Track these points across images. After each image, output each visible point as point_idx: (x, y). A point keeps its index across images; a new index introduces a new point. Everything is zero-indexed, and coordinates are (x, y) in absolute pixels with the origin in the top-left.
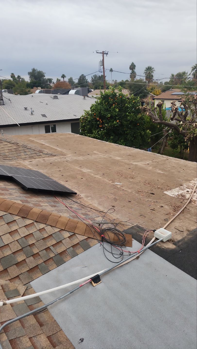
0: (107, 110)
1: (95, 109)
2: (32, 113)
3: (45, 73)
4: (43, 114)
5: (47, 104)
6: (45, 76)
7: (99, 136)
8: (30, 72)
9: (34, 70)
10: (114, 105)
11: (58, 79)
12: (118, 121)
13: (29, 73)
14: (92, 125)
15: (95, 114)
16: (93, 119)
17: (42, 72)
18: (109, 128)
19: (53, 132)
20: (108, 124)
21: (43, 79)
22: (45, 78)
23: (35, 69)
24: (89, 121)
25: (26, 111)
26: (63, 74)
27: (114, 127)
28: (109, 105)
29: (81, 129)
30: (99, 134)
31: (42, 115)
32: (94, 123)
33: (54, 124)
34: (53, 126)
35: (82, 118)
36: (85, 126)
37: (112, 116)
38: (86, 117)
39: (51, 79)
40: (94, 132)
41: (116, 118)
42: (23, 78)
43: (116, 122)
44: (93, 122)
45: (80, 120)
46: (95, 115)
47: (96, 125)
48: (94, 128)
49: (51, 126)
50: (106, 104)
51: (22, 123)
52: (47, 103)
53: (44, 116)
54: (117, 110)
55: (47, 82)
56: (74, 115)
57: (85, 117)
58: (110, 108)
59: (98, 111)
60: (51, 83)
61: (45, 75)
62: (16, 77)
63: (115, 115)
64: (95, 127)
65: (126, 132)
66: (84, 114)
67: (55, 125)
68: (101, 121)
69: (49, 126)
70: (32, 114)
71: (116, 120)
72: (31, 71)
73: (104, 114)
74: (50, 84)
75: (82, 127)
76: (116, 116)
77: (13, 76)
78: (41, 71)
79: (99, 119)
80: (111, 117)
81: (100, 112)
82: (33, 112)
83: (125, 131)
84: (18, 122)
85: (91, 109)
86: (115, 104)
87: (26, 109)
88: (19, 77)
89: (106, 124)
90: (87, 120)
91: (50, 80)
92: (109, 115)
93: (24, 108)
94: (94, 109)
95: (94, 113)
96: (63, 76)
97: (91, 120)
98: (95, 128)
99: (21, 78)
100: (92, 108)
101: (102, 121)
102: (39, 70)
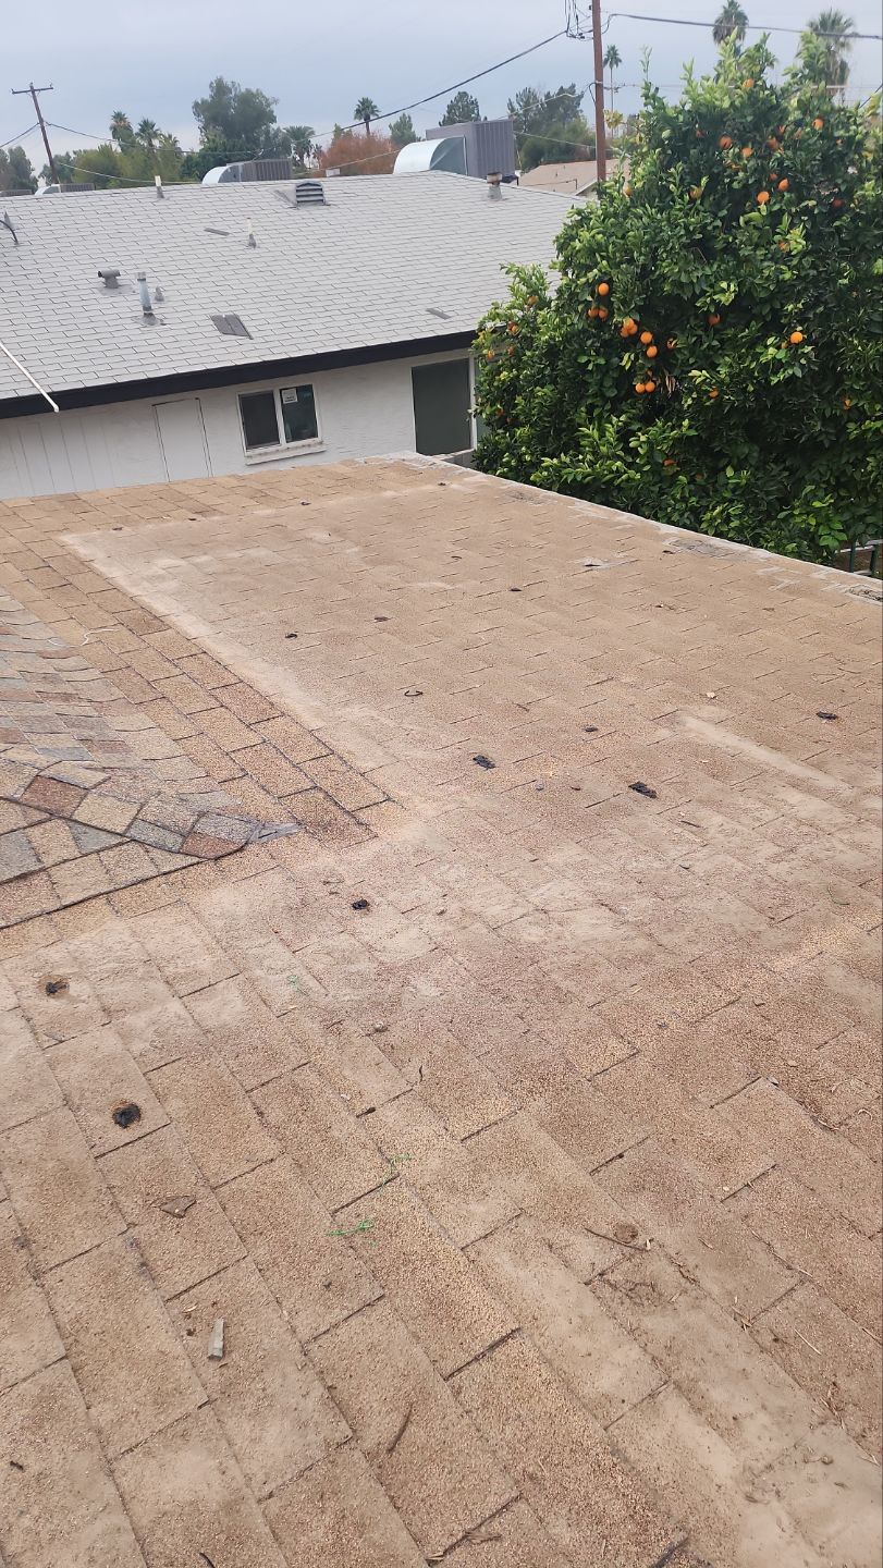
0: (703, 248)
1: (600, 248)
2: (147, 308)
3: (276, 101)
4: (225, 312)
5: (253, 245)
6: (273, 120)
7: (630, 466)
8: (204, 102)
9: (220, 88)
10: (764, 196)
11: (338, 131)
12: (797, 337)
13: (199, 108)
14: (575, 384)
15: (603, 288)
16: (584, 331)
17: (259, 94)
18: (719, 398)
19: (294, 435)
20: (713, 367)
21: (268, 132)
22: (274, 126)
23: (227, 81)
24: (552, 352)
25: (106, 301)
26: (365, 97)
27: (764, 387)
28: (718, 206)
29: (488, 410)
30: (634, 452)
31: (216, 320)
32: (592, 361)
33: (302, 380)
34: (292, 397)
35: (489, 325)
36: (512, 389)
37: (749, 292)
38: (523, 319)
39: (307, 129)
40: (588, 436)
41: (777, 313)
42: (170, 136)
43: (779, 348)
44: (583, 359)
45: (479, 347)
46: (604, 300)
47: (608, 383)
48: (589, 401)
49: (283, 394)
50: (696, 192)
51: (81, 386)
52: (251, 236)
53: (230, 325)
54: (796, 240)
55: (290, 153)
56: (431, 311)
57: (510, 317)
58: (729, 224)
59: (631, 261)
60: (309, 155)
61: (276, 110)
62: (136, 129)
63: (779, 283)
64: (595, 395)
65: (851, 426)
66: (506, 299)
67: (309, 388)
68: (649, 345)
69: (270, 396)
70: (149, 314)
71: (782, 331)
72: (206, 94)
73: (684, 279)
74: (302, 157)
75: (489, 399)
76: (784, 291)
77: (120, 128)
78: (254, 91)
79: (634, 329)
80: (742, 307)
81: (644, 267)
82: (160, 299)
83: (849, 421)
84: (49, 381)
85: (561, 249)
86: (775, 193)
87: (110, 280)
88: (147, 127)
89: (693, 367)
90: (528, 342)
91: (300, 136)
92: (727, 293)
93: (100, 275)
94: (592, 250)
95: (600, 281)
96: (366, 111)
97: (567, 339)
98: (598, 401)
99: (155, 135)
100: (572, 238)
101: (656, 342)
102: (243, 90)
